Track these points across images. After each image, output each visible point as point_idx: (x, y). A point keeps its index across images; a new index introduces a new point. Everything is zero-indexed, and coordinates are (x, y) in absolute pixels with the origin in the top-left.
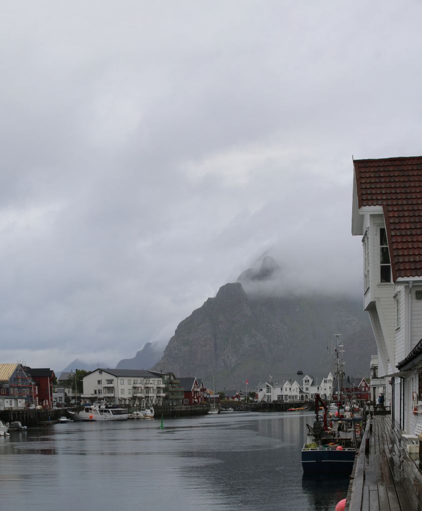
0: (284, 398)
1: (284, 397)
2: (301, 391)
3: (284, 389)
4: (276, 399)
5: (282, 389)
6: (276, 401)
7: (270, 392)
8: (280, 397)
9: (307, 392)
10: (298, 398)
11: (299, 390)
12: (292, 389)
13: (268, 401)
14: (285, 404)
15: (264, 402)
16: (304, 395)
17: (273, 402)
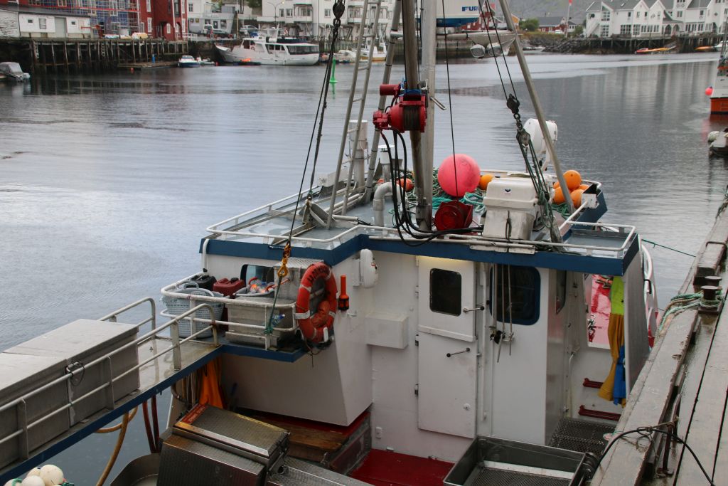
0: (632, 32)
1: (632, 28)
2: (667, 18)
3: (634, 14)
4: (617, 32)
5: (629, 15)
6: (618, 36)
7: (608, 20)
8: (626, 29)
9: (679, 19)
10: (660, 31)
11: (662, 16)
12: (649, 15)
13: (602, 35)
14: (633, 41)
15: (596, 36)
16: (672, 25)
17: (611, 37)
